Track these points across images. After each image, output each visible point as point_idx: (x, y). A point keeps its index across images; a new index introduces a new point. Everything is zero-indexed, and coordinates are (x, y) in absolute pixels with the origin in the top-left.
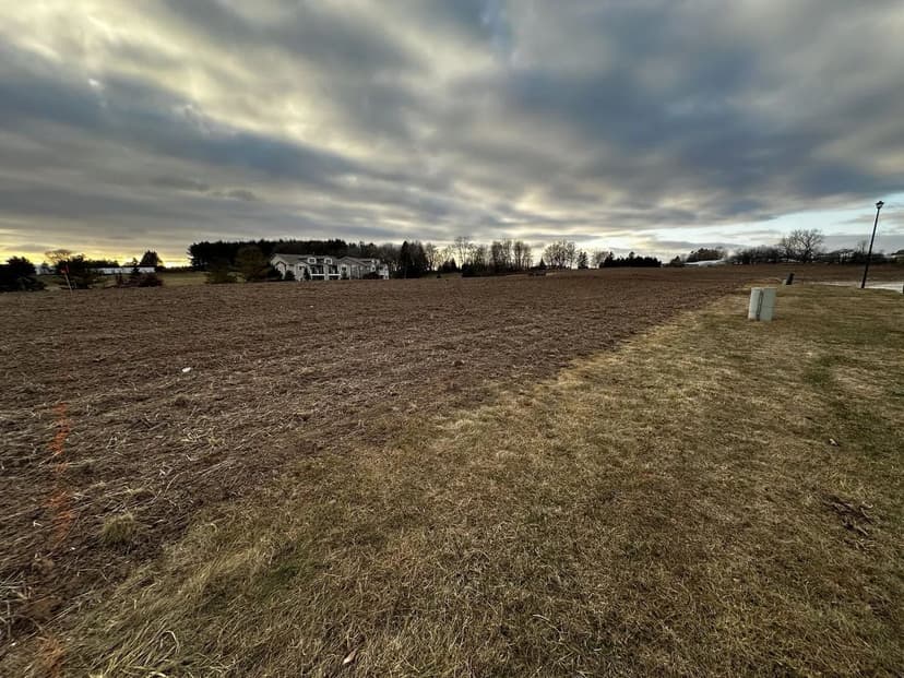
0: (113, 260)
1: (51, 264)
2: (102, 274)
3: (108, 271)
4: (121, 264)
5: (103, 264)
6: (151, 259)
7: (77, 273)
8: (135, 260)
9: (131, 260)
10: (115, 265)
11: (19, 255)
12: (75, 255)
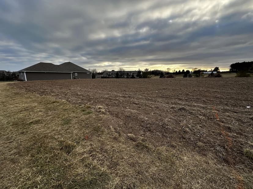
0: (206, 70)
1: (193, 71)
2: (203, 74)
3: (205, 73)
4: (208, 71)
5: (204, 71)
6: (217, 69)
7: (198, 73)
8: (212, 70)
9: (210, 70)
10: (206, 71)
11: (188, 70)
12: (199, 69)
